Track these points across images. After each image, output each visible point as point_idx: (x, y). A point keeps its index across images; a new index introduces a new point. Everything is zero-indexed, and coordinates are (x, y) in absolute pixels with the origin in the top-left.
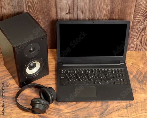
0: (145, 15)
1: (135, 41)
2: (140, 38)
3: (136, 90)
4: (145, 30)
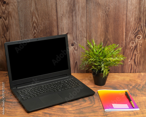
0: (135, 33)
1: (129, 61)
2: (133, 58)
3: (137, 95)
4: (137, 49)
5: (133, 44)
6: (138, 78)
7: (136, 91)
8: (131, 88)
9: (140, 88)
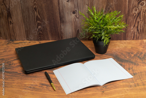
1: (132, 28)
2: (136, 25)
3: (138, 64)
4: (140, 16)
5: (136, 11)
6: (140, 45)
7: (137, 59)
8: (132, 56)
9: (142, 56)
